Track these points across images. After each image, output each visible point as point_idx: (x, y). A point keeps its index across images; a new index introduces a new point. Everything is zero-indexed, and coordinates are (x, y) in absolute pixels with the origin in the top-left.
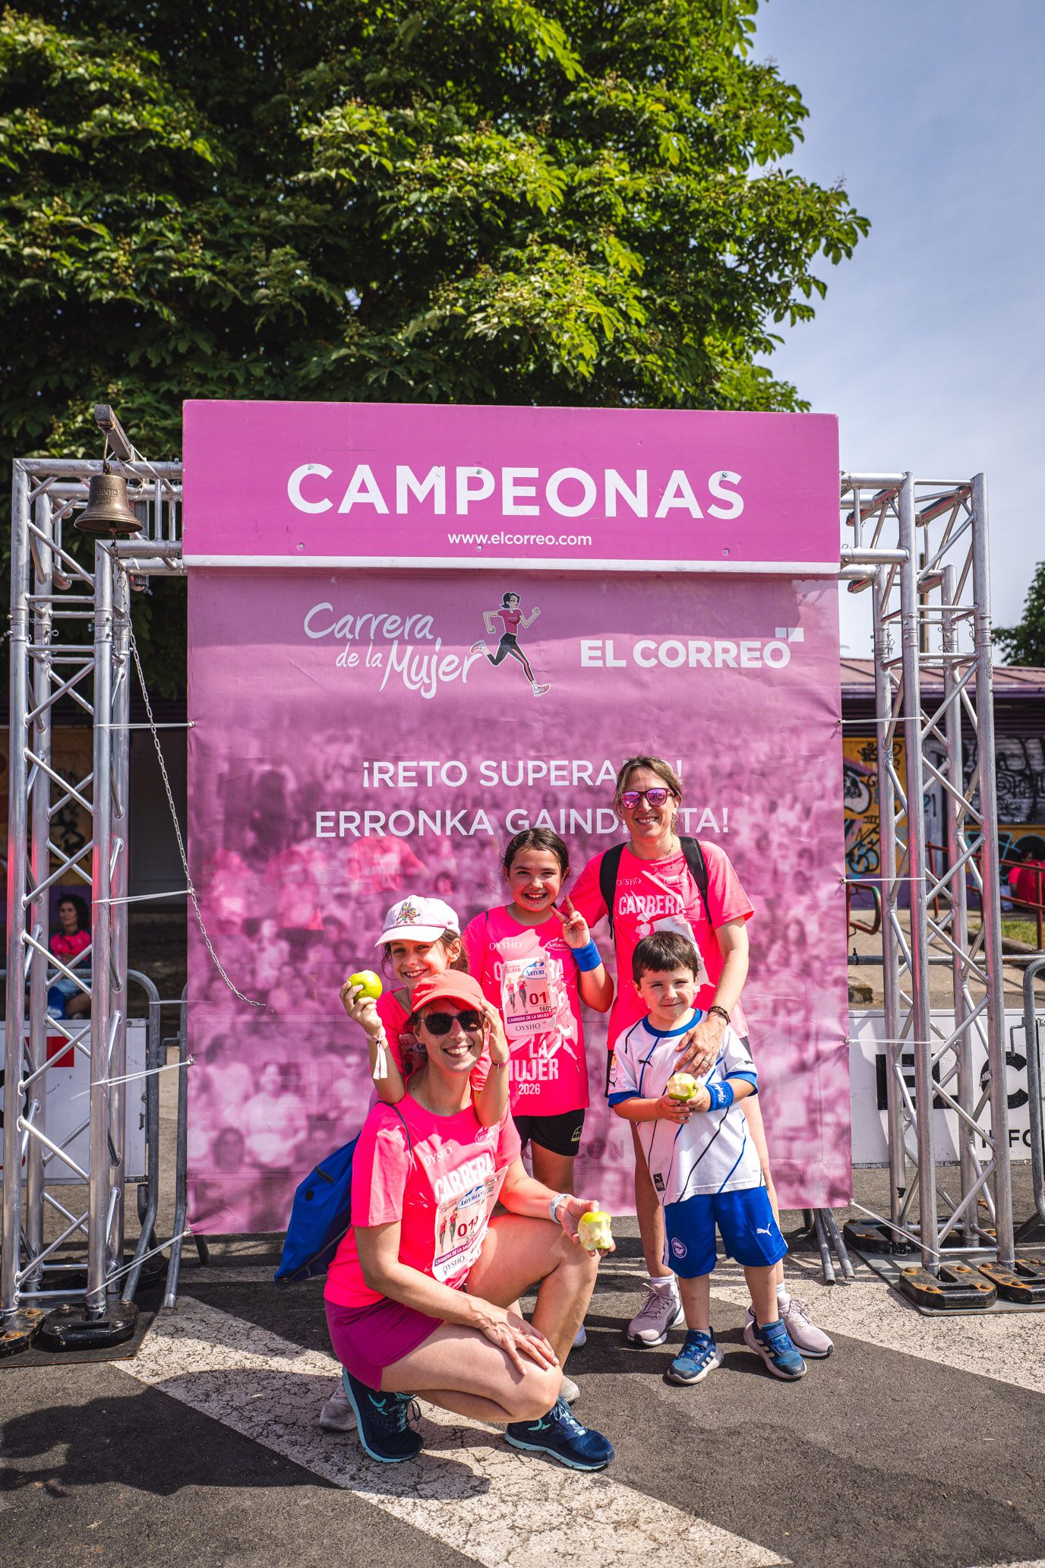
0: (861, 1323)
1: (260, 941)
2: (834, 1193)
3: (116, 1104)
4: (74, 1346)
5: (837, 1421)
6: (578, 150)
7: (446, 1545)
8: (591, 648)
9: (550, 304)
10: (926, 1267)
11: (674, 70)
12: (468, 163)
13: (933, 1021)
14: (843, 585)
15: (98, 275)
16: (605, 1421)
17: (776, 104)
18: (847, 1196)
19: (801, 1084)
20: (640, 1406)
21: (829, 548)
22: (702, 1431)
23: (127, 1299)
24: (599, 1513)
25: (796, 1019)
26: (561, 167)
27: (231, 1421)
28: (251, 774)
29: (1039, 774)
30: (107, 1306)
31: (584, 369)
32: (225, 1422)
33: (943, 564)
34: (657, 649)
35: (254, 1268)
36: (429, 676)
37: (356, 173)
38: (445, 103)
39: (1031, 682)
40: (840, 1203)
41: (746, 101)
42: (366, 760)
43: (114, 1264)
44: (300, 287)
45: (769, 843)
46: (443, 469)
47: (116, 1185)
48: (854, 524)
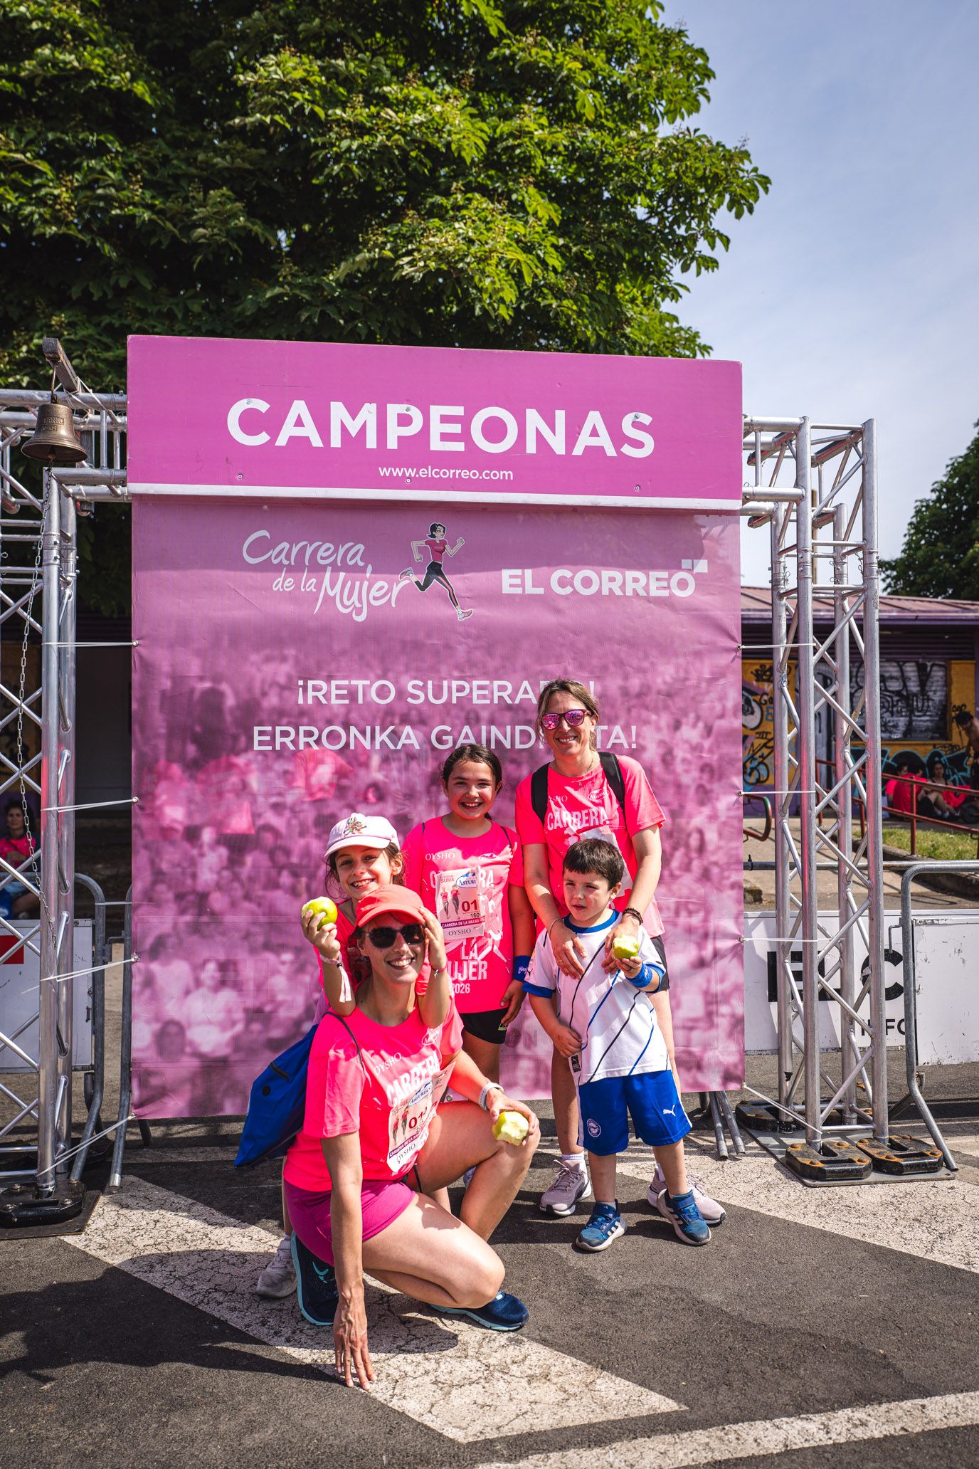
0: (751, 1194)
1: (201, 846)
2: (728, 1077)
3: (64, 998)
4: (25, 1223)
5: (729, 1283)
6: (500, 104)
7: (375, 1400)
8: (511, 577)
9: (473, 250)
10: (809, 1143)
11: (591, 30)
12: (396, 113)
13: (820, 922)
14: (744, 520)
15: (42, 210)
16: (519, 1285)
17: (685, 66)
18: (739, 1080)
19: (700, 978)
20: (552, 1271)
21: (731, 486)
22: (608, 1293)
23: (75, 1179)
24: (514, 1369)
25: (696, 920)
26: (484, 120)
27: (174, 1290)
28: (192, 691)
29: (915, 695)
30: (56, 1185)
31: (504, 312)
32: (168, 1290)
33: (835, 502)
34: (572, 578)
35: (194, 1149)
36: (360, 601)
37: (289, 119)
38: (374, 54)
39: (909, 610)
40: (733, 1086)
41: (657, 62)
42: (301, 678)
43: (62, 1146)
44: (236, 227)
45: (673, 758)
46: (374, 405)
47: (64, 1073)
48: (755, 464)
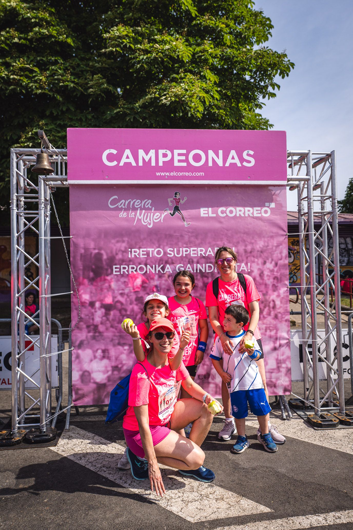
0: (295, 433)
1: (95, 309)
2: (285, 390)
3: (48, 363)
4: (36, 442)
5: (288, 465)
6: (196, 41)
7: (161, 507)
8: (204, 210)
9: (187, 93)
10: (316, 414)
11: (228, 13)
12: (160, 45)
13: (318, 333)
14: (288, 188)
15: (36, 84)
16: (211, 465)
17: (263, 24)
18: (290, 391)
19: (274, 354)
20: (223, 460)
21: (283, 176)
22: (244, 469)
23: (53, 427)
24: (211, 496)
25: (273, 333)
26: (191, 47)
27: (89, 466)
28: (91, 254)
29: (350, 249)
30: (47, 429)
31: (198, 115)
32: (87, 467)
33: (321, 181)
34: (226, 210)
35: (94, 416)
36: (150, 220)
37: (122, 49)
38: (151, 25)
39: (348, 219)
40: (287, 393)
41: (253, 23)
42: (129, 248)
43: (48, 415)
44: (103, 88)
45: (264, 275)
46: (154, 150)
47: (49, 389)
48: (292, 167)
